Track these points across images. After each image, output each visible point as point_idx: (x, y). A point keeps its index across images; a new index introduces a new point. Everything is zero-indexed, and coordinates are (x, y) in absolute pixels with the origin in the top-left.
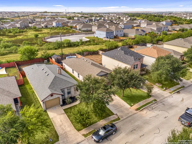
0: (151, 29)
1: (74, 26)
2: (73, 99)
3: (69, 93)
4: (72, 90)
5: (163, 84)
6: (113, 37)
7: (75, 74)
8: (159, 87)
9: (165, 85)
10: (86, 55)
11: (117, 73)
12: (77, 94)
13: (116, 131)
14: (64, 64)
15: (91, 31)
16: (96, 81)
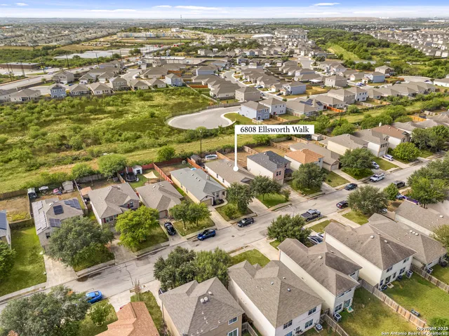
0: (334, 98)
1: (203, 84)
2: (222, 201)
3: (218, 196)
4: (220, 194)
5: (305, 191)
6: (268, 117)
7: (220, 179)
8: (300, 193)
9: (307, 191)
10: (229, 152)
11: (257, 181)
12: (223, 197)
13: (253, 222)
14: (206, 167)
15: (233, 98)
16: (241, 188)
